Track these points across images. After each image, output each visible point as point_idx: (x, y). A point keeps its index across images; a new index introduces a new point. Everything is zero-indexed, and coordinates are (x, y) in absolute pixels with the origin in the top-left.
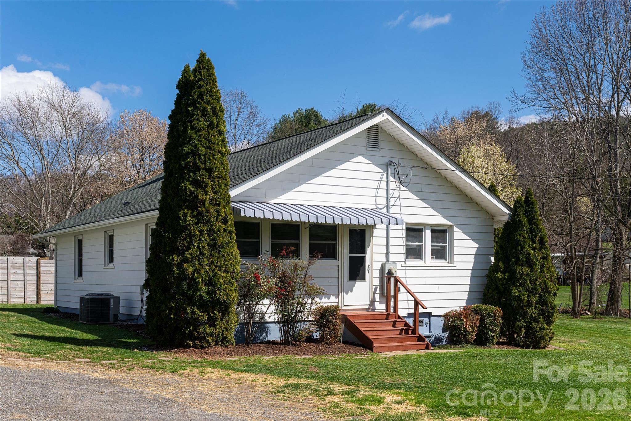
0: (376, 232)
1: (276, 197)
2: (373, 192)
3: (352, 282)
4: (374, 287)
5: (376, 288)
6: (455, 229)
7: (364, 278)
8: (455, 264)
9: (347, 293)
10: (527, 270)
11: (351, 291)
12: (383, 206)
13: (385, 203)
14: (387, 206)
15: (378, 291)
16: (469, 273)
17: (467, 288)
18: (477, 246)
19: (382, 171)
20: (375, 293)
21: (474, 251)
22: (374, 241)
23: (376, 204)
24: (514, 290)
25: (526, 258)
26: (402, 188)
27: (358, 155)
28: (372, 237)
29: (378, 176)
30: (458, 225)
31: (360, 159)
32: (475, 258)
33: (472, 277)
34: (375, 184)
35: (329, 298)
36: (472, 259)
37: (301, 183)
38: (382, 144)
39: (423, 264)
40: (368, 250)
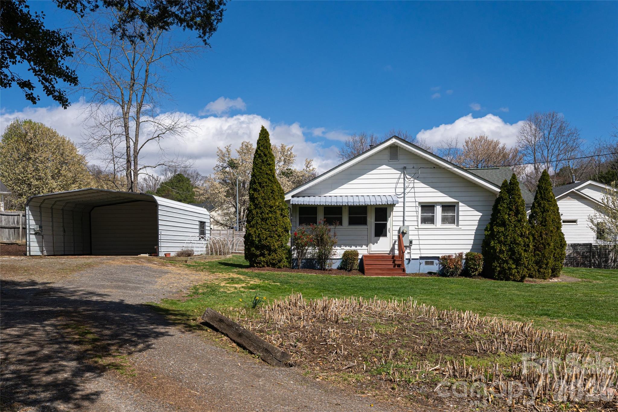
0: (395, 209)
1: (327, 193)
2: (394, 186)
3: (377, 238)
4: (394, 241)
5: (395, 242)
6: (460, 204)
7: (386, 235)
8: (460, 227)
9: (374, 244)
10: (502, 229)
11: (377, 243)
12: (401, 193)
13: (403, 191)
14: (404, 193)
15: (397, 243)
16: (473, 232)
17: (472, 242)
18: (481, 214)
19: (400, 173)
20: (394, 245)
21: (478, 218)
22: (394, 214)
23: (396, 192)
24: (492, 243)
25: (501, 221)
26: (416, 181)
27: (382, 165)
28: (392, 211)
29: (397, 176)
30: (462, 202)
31: (384, 167)
32: (479, 222)
33: (476, 235)
34: (395, 181)
35: (362, 247)
36: (476, 223)
37: (343, 184)
38: (400, 157)
39: (435, 227)
40: (390, 220)
